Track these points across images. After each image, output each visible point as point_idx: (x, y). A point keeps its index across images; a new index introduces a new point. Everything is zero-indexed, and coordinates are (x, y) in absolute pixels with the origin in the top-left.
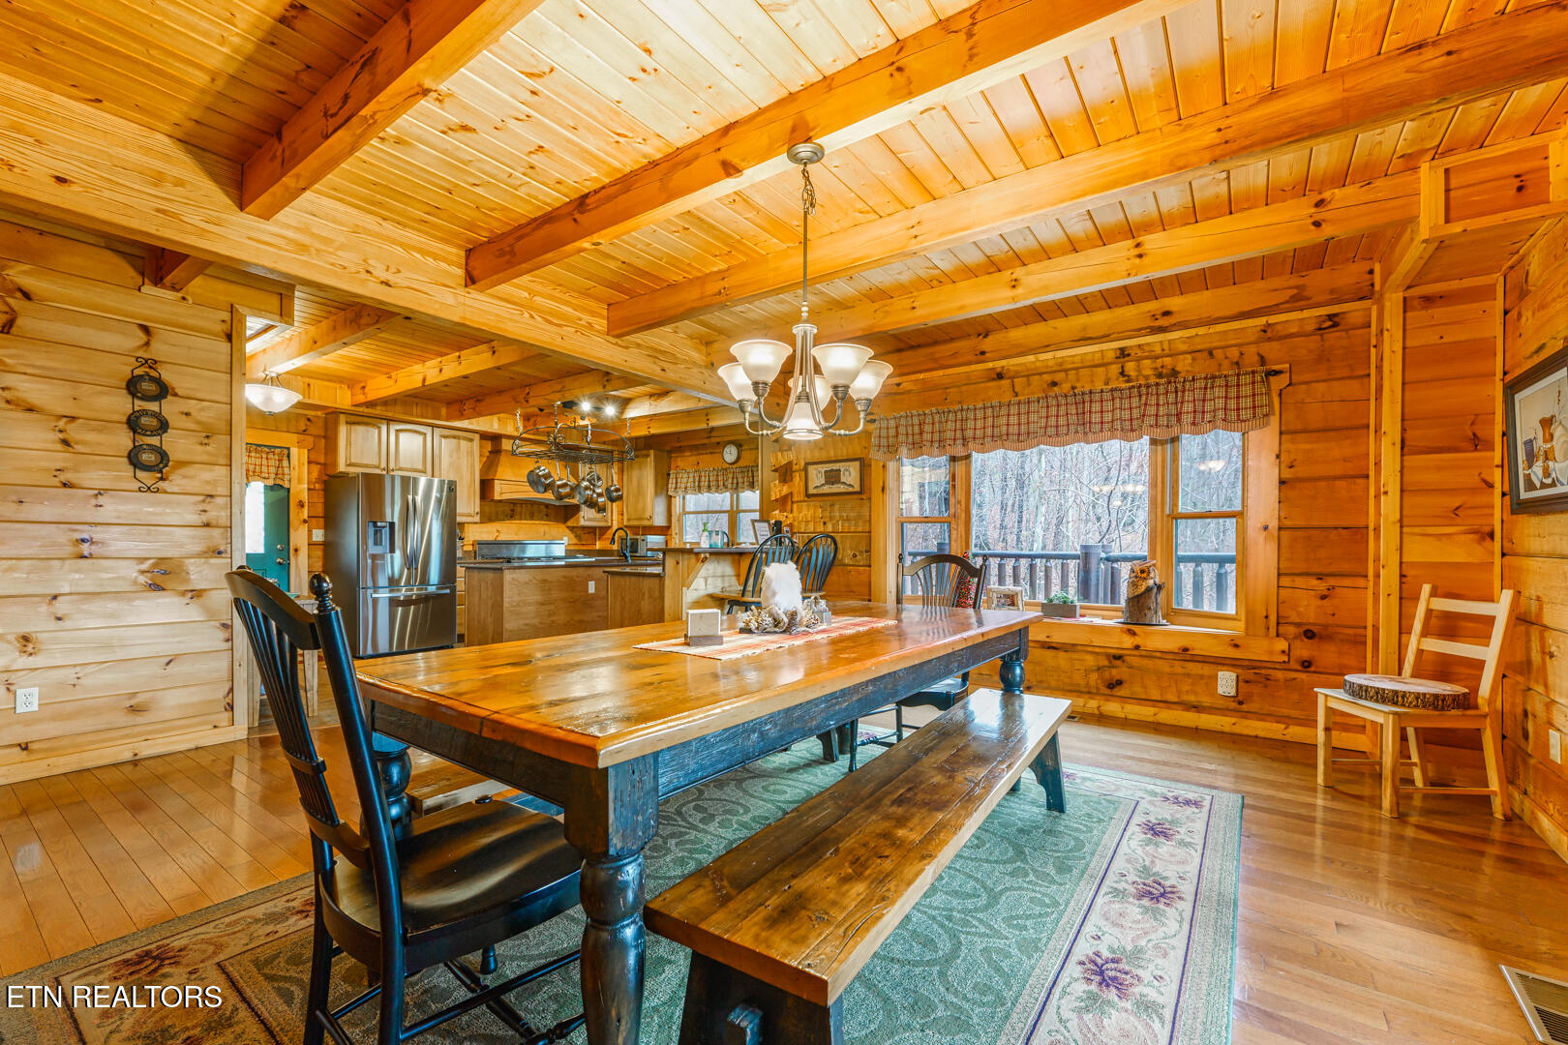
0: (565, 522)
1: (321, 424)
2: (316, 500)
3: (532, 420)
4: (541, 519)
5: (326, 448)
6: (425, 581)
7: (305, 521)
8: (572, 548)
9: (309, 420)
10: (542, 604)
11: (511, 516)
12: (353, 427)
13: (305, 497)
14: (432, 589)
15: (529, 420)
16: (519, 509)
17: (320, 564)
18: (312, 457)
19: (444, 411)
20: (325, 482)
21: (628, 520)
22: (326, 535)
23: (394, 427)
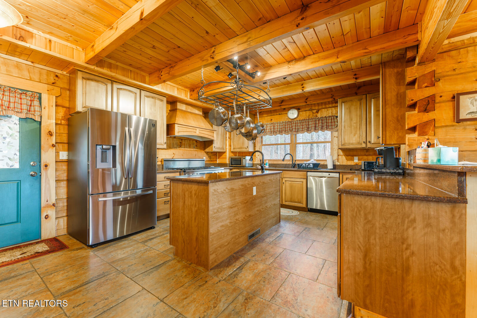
0: (204, 149)
1: (66, 80)
2: (62, 131)
3: (196, 91)
4: (194, 148)
5: (70, 97)
6: (135, 187)
7: (53, 146)
8: (207, 162)
9: (57, 76)
10: (231, 208)
11: (180, 146)
12: (88, 82)
13: (53, 129)
14: (139, 192)
15: (194, 91)
16: (184, 142)
17: (65, 175)
18: (60, 102)
19: (147, 79)
20: (69, 120)
21: (234, 149)
22: (68, 155)
23: (116, 86)
